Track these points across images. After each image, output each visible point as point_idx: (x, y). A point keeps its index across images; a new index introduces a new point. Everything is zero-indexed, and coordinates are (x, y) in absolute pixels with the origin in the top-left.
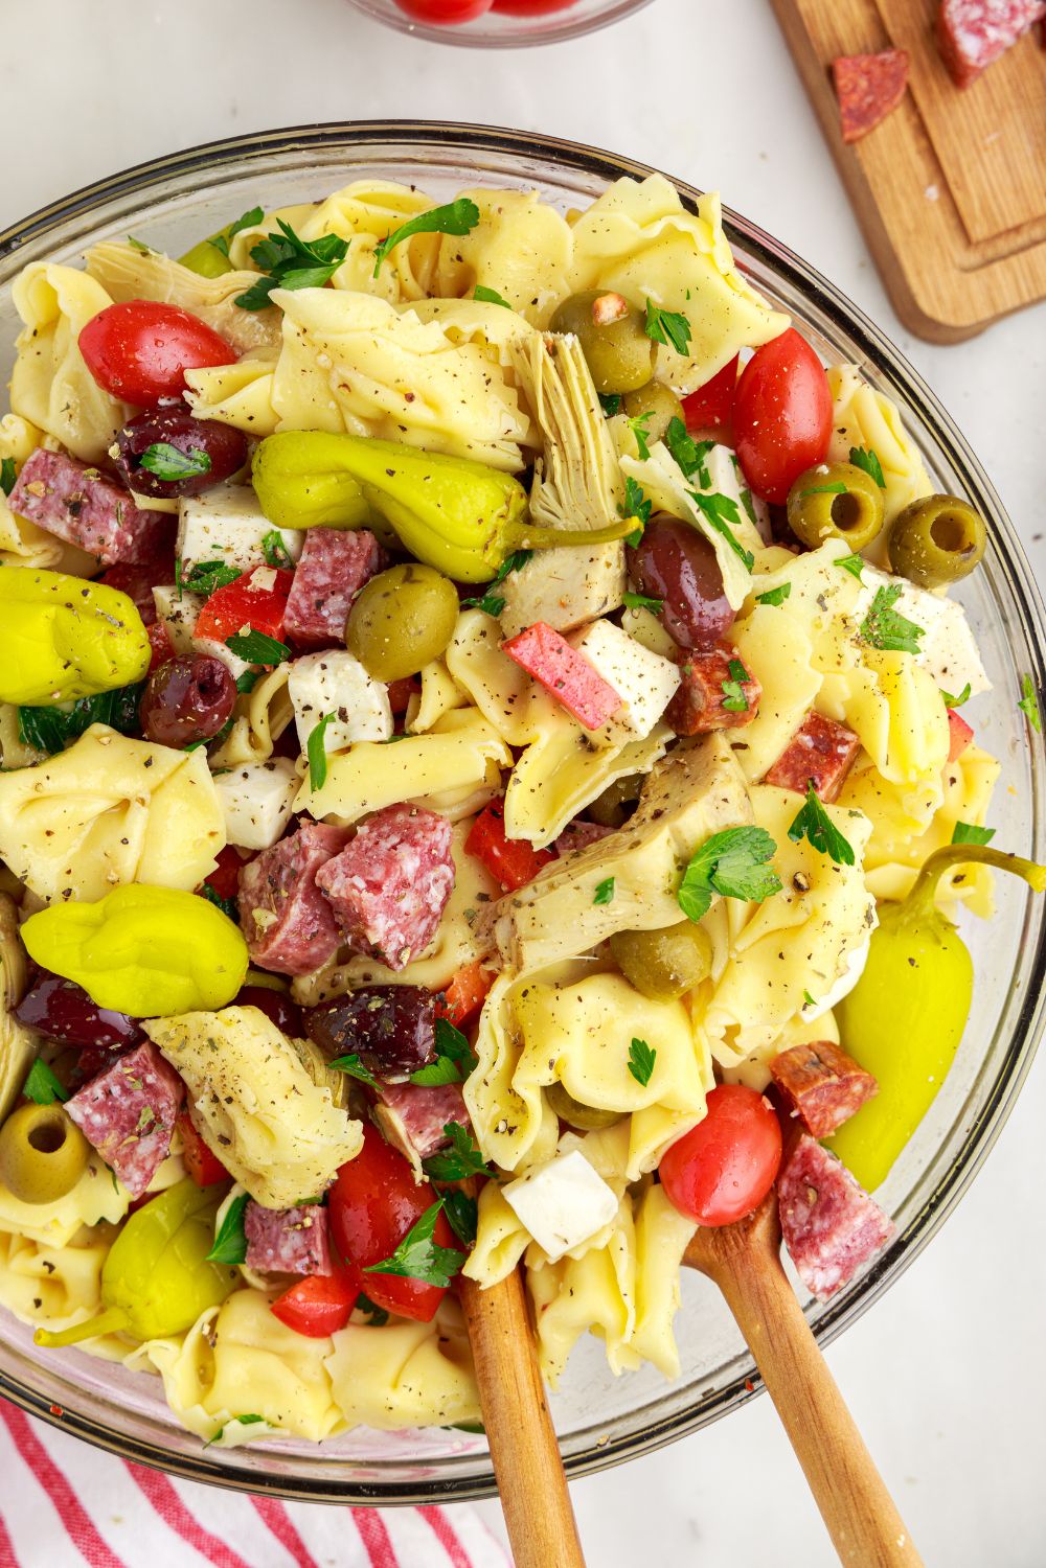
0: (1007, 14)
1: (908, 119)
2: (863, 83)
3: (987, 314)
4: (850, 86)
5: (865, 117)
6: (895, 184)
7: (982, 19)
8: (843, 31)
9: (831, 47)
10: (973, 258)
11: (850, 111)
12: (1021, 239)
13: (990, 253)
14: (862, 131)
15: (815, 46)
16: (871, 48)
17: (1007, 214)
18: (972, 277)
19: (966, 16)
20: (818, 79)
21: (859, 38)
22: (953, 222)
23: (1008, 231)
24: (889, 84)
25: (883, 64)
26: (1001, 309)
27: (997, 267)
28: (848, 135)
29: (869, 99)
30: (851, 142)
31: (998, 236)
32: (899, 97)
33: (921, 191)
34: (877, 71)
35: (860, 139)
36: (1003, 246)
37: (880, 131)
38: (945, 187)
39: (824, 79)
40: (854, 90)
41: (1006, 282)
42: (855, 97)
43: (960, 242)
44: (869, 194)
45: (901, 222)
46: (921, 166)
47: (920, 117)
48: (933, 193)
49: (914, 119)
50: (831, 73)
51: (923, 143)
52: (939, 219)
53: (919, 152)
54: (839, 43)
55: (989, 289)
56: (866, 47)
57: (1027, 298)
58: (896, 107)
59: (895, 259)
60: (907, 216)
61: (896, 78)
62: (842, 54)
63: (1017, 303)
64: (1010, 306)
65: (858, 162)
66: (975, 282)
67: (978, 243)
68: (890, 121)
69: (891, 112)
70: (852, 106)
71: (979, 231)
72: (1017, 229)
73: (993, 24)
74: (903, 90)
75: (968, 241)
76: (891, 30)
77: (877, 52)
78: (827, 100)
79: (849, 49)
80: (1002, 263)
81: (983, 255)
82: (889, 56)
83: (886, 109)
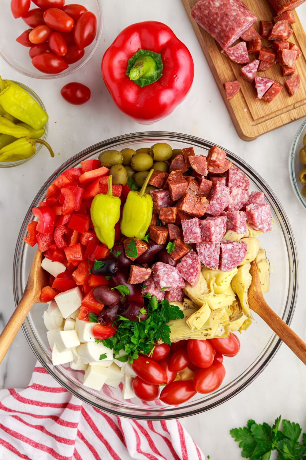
0: (254, 66)
1: (240, 95)
2: (231, 88)
3: (257, 135)
4: (228, 88)
5: (231, 95)
6: (238, 108)
7: (250, 69)
8: (226, 77)
9: (224, 80)
10: (254, 123)
11: (228, 93)
12: (264, 119)
13: (258, 122)
14: (231, 97)
15: (221, 80)
16: (232, 80)
17: (261, 114)
18: (254, 127)
19: (246, 70)
20: (221, 87)
21: (230, 78)
22: (250, 116)
23: (261, 118)
24: (236, 88)
25: (235, 84)
26: (260, 134)
27: (259, 125)
28: (228, 98)
29: (232, 91)
30: (229, 100)
31: (259, 119)
32: (238, 90)
33: (243, 109)
34: (234, 85)
35: (230, 99)
36: (260, 121)
37: (234, 97)
38: (248, 109)
39: (223, 87)
40: (229, 89)
41: (261, 128)
42: (229, 90)
43: (251, 120)
44: (232, 110)
45: (239, 116)
46: (243, 104)
47: (243, 94)
48: (246, 110)
49: (241, 95)
50: (224, 86)
51: (243, 100)
52: (247, 115)
53: (243, 102)
54: (226, 79)
55: (258, 130)
56: (231, 80)
57: (265, 132)
58: (238, 92)
59: (238, 123)
60: (240, 115)
61: (238, 86)
62: (226, 82)
63: (263, 132)
64: (262, 133)
65: (230, 104)
66: (255, 128)
67: (255, 120)
68: (236, 95)
69: (237, 93)
70: (229, 92)
71: (255, 118)
72: (263, 117)
73: (252, 69)
74: (239, 89)
75: (253, 120)
76: (236, 77)
77: (234, 81)
78: (223, 91)
79: (228, 80)
80: (260, 124)
81: (256, 122)
82: (236, 82)
83: (235, 93)
